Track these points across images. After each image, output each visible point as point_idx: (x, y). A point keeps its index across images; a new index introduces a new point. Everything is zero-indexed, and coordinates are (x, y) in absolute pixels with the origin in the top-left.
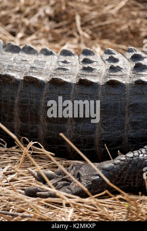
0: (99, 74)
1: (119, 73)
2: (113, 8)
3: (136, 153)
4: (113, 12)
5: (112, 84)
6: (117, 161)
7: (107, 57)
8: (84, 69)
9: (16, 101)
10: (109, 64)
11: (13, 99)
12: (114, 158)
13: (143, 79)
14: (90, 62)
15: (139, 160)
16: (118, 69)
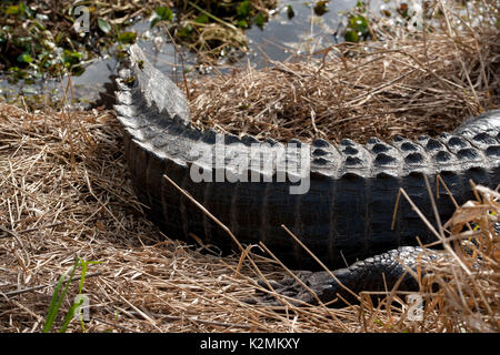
0: (334, 167)
1: (358, 166)
2: (357, 103)
3: (377, 258)
4: (356, 106)
5: (349, 178)
6: (354, 267)
7: (344, 148)
8: (316, 161)
9: (233, 201)
10: (345, 156)
11: (230, 197)
12: (350, 264)
13: (387, 172)
14: (324, 153)
15: (381, 266)
16: (357, 161)
